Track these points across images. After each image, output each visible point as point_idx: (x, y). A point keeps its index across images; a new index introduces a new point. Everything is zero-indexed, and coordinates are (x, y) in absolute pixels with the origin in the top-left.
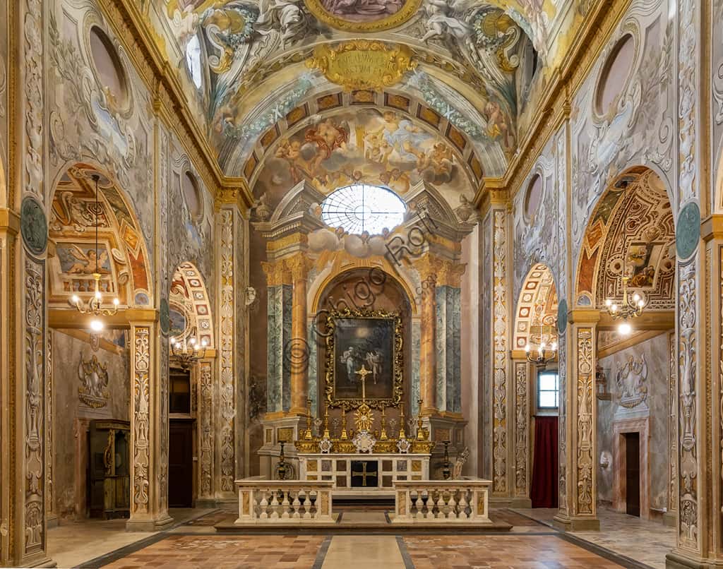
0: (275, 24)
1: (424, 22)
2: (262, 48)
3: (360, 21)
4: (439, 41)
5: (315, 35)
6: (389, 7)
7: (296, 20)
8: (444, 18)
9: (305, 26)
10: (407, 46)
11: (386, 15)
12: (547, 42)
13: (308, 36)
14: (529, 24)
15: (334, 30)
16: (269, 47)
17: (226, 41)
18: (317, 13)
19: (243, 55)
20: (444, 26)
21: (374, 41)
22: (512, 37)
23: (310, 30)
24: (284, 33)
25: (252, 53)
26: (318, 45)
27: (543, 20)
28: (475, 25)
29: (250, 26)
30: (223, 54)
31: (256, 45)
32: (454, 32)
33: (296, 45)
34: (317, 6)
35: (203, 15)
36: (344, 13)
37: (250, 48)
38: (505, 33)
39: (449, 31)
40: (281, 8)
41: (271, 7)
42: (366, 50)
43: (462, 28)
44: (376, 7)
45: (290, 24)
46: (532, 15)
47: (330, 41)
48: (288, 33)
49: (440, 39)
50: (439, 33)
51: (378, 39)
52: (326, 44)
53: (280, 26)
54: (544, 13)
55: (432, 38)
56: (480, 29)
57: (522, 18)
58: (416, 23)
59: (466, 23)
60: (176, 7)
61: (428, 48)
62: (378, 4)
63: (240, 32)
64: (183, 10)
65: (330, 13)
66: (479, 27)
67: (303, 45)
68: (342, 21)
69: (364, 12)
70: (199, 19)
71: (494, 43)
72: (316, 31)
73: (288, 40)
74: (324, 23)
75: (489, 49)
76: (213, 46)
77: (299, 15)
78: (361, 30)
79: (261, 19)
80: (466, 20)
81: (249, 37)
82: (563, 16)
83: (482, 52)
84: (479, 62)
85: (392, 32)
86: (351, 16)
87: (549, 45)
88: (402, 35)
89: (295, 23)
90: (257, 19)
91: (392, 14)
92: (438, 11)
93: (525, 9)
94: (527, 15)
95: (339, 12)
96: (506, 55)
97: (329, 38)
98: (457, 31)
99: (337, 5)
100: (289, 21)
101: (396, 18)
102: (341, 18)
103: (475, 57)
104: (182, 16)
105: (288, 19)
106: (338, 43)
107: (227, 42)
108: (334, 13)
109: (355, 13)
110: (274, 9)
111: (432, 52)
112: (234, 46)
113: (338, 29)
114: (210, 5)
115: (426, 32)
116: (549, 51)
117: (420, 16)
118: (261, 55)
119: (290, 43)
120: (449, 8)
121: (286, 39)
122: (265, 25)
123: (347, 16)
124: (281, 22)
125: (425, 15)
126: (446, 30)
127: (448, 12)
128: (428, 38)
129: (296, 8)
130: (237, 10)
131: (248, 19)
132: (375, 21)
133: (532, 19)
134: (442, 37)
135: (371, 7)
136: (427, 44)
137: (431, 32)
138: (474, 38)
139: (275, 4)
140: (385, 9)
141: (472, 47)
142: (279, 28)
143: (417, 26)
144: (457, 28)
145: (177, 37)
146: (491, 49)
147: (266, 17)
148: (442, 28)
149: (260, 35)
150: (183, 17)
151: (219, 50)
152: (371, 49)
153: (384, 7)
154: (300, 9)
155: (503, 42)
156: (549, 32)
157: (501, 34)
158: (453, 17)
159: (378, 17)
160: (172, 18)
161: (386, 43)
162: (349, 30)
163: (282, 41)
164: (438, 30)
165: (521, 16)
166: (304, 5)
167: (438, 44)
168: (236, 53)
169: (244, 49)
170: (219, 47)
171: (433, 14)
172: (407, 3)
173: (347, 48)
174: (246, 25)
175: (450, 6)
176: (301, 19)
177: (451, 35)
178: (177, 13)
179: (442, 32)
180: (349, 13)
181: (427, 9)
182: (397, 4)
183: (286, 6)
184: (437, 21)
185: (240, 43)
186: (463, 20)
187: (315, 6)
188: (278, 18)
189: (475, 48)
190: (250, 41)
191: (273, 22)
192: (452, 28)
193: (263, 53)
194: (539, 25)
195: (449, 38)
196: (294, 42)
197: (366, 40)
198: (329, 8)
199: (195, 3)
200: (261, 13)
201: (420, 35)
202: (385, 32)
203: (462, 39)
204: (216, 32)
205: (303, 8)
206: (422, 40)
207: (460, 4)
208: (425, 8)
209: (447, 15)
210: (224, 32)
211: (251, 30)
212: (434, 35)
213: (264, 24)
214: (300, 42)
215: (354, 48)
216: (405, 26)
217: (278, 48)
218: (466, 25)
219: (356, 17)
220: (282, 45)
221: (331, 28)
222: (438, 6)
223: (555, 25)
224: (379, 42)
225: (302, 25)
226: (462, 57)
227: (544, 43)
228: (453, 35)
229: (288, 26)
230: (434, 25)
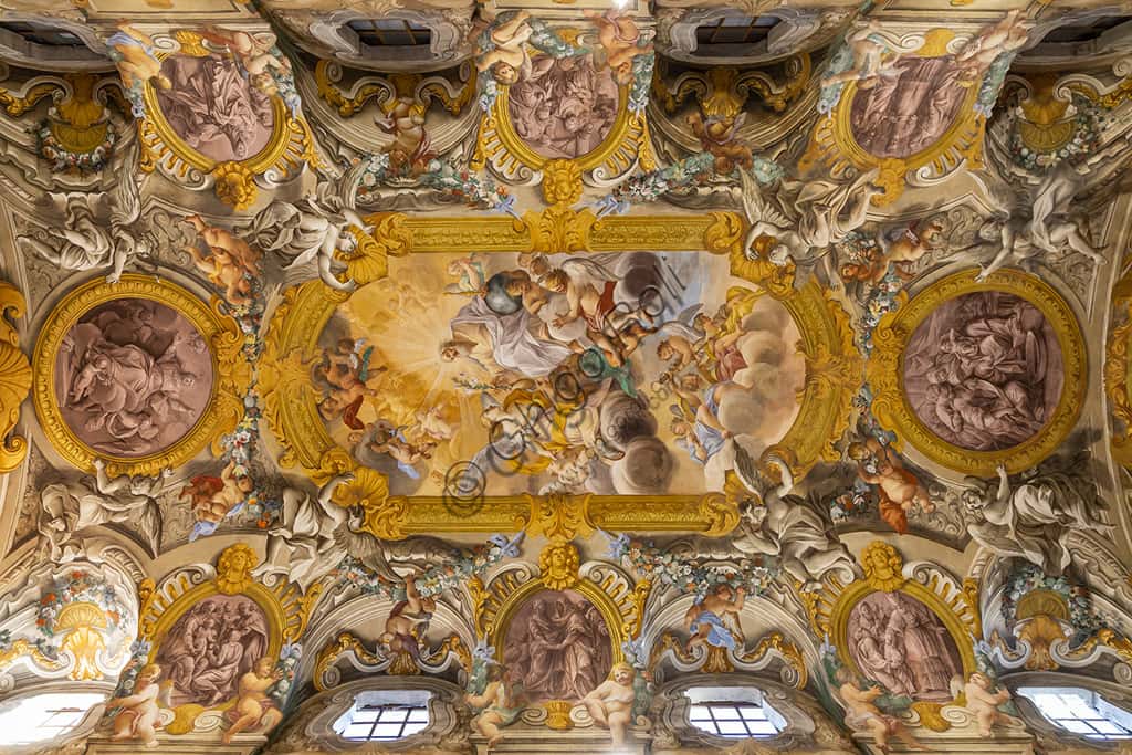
0: (1049, 534)
1: (1054, 258)
2: (1100, 570)
3: (1061, 375)
4: (1091, 225)
5: (1090, 461)
6: (1028, 325)
7: (1048, 493)
8: (1037, 224)
9: (1066, 479)
10: (1116, 286)
11: (1046, 328)
12: (995, 22)
13: (1089, 474)
14: (990, 68)
15: (1080, 425)
16: (1098, 555)
17: (1085, 636)
18: (1038, 454)
19: (1113, 612)
20: (1053, 221)
21: (1109, 348)
22: (1074, 88)
23: (1078, 471)
24: (1074, 520)
25: (1111, 591)
26: (1115, 458)
27: (963, 47)
28: (1048, 164)
29: (1053, 581)
30: (1111, 650)
31: (1093, 579)
32: (1064, 199)
33: (1106, 499)
34: (1024, 452)
35: (981, 663)
36: (1043, 404)
37: (1100, 593)
38: (1068, 103)
39: (1062, 211)
40: (1018, 517)
41: (1011, 536)
42: (1126, 364)
43: (1054, 186)
44: (1029, 347)
45: (1054, 505)
46: (969, 69)
47: (1107, 433)
48: (1076, 512)
49: (1086, 223)
50: (1072, 228)
51: (1104, 342)
52: (1114, 442)
53: (1055, 525)
54: (950, 50)
55: (1088, 240)
56: (1058, 153)
57: (985, 84)
58: (1057, 274)
59: (1043, 182)
60: (937, 710)
61: (1115, 244)
62: (1024, 344)
63: (1066, 604)
64: (952, 698)
65: (1041, 429)
66: (1054, 155)
67: (1109, 488)
68: (1059, 408)
69: (1041, 370)
70: (985, 673)
71: (1090, 118)
72: (1080, 459)
73: (1093, 513)
74: (1061, 444)
75: (1101, 125)
76: (1094, 664)
77: (1038, 487)
78: (1083, 374)
79: (1037, 558)
80: (1037, 182)
81: (1076, 589)
82: (925, 14)
83: (1106, 138)
84: (1127, 137)
85: (1086, 317)
86: (1048, 393)
87: (995, 15)
88: (1090, 298)
89: (1054, 494)
90: (1037, 566)
91: (1043, 318)
92: (1024, 237)
93: (966, 84)
94: (974, 78)
95: (1039, 413)
96: (1113, 87)
97: (1098, 435)
98: (1060, 196)
99: (1024, 417)
100: (1049, 509)
101: (1051, 309)
102: (1053, 410)
103: (1116, 149)
104: (958, 704)
105: (1044, 508)
106: (1113, 420)
107: (1089, 631)
108: (1042, 422)
109: (1042, 384)
110: (1016, 529)
111: (1122, 234)
112: (1096, 623)
113: (1078, 416)
114: (970, 644)
115: (1074, 252)
116: (1007, 11)
117: (1042, 268)
118: (1116, 576)
119: (1101, 511)
120: (1013, 217)
121: (1089, 518)
122: (1051, 554)
123: (1047, 399)
124: (1048, 522)
125: (1037, 257)
126: (1062, 216)
127: (1020, 220)
128: (1092, 248)
129: (1023, 491)
130: (1015, 597)
131: (1037, 580)
132: (1062, 348)
133: (977, 67)
134: (1080, 221)
135: (1030, 356)
136: (1103, 248)
137: (1074, 244)
138: (1078, 160)
139: (1007, 525)
140: (1032, 329)
141: (1096, 159)
142: (1059, 528)
143: (1064, 270)
144: (1054, 196)
145: (987, 733)
146: (1101, 120)
147: (1030, 548)
148: (1059, 224)
149: (1072, 566)
150: (962, 702)
151: (1104, 656)
152: (1125, 354)
153: (1030, 333)
154: (1025, 482)
155: (1087, 101)
156: (975, 27)
157: (1071, 109)
158: (1031, 208)
159: (1052, 345)
160: (947, 726)
161: (1112, 326)
162: (1081, 397)
163: (1093, 526)
164: (1067, 231)
165: (983, 88)
166: (1020, 474)
167: (1098, 226)
168: (1110, 624)
169: (1101, 605)
170: (1097, 654)
171: (1033, 245)
172: (1018, 294)
173: (1122, 402)
174: (1050, 588)
175: (1009, 217)
176: (1048, 484)
177: (1071, 204)
178: (949, 712)
179: (1069, 222)
180: (1043, 396)
181: (1023, 256)
182: (1022, 310)
183: (1014, 507)
184: (1046, 235)
185: (1088, 608)
186: (1036, 188)
187: (1025, 456)
188: (1038, 527)
189: (1098, 152)
190: (1087, 590)
191: (1044, 537)
192: (1055, 205)
193: (1110, 570)
194: (978, 50)
195: (1079, 208)
196: (1099, 504)
197: (1107, 363)
198: (1031, 432)
199: (954, 670)
200: (1022, 554)
201: (1087, 264)
202: (1085, 329)
203: (1077, 182)
204: (1066, 649)
205: (1025, 476)
206: (1097, 258)
207: (1001, 201)
208: (1023, 260)
209: (1029, 218)
210: (1067, 634)
211: (1060, 580)
212: (1080, 236)
213: (1045, 553)
214: (1101, 492)
215: (1123, 387)
216: (1067, 292)
217: (1106, 537)
218: (1048, 181)
219: (1050, 382)
220: (1101, 529)
221: (1074, 430)
222: (1014, 240)
223: (954, 21)
224: (1110, 339)
225: (1061, 483)
226: (1119, 174)
227: (1000, 25)
228: (1069, 201)
229: (1061, 509)
230: (1058, 240)
